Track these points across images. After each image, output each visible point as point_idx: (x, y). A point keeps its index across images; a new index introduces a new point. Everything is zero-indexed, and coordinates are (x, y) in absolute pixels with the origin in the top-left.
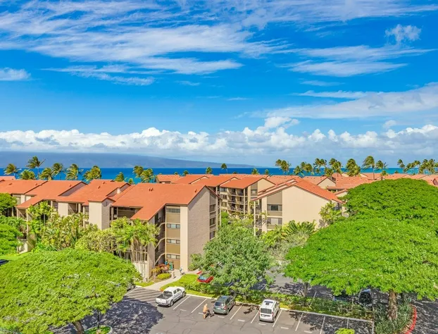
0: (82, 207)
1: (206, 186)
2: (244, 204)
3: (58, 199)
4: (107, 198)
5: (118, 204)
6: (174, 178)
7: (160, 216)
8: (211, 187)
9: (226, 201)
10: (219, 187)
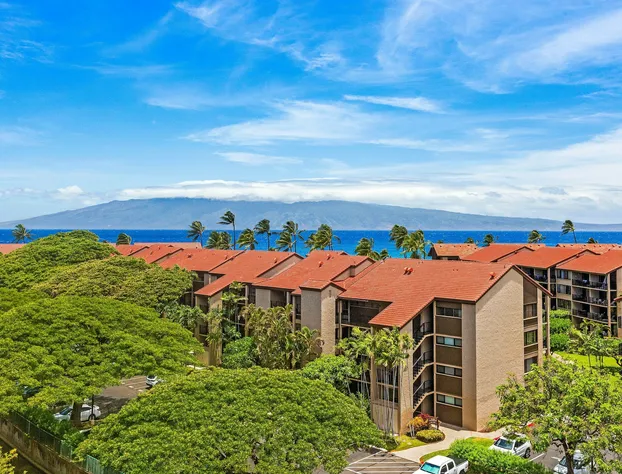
0: (291, 297)
1: (513, 267)
2: (609, 307)
3: (256, 282)
4: (331, 284)
5: (349, 295)
6: (466, 250)
7: (424, 320)
8: (525, 268)
9: (569, 298)
10: (553, 269)
